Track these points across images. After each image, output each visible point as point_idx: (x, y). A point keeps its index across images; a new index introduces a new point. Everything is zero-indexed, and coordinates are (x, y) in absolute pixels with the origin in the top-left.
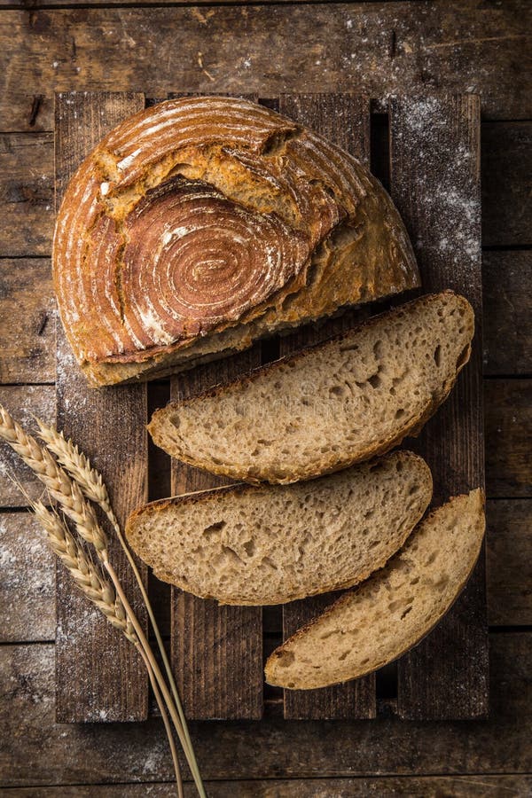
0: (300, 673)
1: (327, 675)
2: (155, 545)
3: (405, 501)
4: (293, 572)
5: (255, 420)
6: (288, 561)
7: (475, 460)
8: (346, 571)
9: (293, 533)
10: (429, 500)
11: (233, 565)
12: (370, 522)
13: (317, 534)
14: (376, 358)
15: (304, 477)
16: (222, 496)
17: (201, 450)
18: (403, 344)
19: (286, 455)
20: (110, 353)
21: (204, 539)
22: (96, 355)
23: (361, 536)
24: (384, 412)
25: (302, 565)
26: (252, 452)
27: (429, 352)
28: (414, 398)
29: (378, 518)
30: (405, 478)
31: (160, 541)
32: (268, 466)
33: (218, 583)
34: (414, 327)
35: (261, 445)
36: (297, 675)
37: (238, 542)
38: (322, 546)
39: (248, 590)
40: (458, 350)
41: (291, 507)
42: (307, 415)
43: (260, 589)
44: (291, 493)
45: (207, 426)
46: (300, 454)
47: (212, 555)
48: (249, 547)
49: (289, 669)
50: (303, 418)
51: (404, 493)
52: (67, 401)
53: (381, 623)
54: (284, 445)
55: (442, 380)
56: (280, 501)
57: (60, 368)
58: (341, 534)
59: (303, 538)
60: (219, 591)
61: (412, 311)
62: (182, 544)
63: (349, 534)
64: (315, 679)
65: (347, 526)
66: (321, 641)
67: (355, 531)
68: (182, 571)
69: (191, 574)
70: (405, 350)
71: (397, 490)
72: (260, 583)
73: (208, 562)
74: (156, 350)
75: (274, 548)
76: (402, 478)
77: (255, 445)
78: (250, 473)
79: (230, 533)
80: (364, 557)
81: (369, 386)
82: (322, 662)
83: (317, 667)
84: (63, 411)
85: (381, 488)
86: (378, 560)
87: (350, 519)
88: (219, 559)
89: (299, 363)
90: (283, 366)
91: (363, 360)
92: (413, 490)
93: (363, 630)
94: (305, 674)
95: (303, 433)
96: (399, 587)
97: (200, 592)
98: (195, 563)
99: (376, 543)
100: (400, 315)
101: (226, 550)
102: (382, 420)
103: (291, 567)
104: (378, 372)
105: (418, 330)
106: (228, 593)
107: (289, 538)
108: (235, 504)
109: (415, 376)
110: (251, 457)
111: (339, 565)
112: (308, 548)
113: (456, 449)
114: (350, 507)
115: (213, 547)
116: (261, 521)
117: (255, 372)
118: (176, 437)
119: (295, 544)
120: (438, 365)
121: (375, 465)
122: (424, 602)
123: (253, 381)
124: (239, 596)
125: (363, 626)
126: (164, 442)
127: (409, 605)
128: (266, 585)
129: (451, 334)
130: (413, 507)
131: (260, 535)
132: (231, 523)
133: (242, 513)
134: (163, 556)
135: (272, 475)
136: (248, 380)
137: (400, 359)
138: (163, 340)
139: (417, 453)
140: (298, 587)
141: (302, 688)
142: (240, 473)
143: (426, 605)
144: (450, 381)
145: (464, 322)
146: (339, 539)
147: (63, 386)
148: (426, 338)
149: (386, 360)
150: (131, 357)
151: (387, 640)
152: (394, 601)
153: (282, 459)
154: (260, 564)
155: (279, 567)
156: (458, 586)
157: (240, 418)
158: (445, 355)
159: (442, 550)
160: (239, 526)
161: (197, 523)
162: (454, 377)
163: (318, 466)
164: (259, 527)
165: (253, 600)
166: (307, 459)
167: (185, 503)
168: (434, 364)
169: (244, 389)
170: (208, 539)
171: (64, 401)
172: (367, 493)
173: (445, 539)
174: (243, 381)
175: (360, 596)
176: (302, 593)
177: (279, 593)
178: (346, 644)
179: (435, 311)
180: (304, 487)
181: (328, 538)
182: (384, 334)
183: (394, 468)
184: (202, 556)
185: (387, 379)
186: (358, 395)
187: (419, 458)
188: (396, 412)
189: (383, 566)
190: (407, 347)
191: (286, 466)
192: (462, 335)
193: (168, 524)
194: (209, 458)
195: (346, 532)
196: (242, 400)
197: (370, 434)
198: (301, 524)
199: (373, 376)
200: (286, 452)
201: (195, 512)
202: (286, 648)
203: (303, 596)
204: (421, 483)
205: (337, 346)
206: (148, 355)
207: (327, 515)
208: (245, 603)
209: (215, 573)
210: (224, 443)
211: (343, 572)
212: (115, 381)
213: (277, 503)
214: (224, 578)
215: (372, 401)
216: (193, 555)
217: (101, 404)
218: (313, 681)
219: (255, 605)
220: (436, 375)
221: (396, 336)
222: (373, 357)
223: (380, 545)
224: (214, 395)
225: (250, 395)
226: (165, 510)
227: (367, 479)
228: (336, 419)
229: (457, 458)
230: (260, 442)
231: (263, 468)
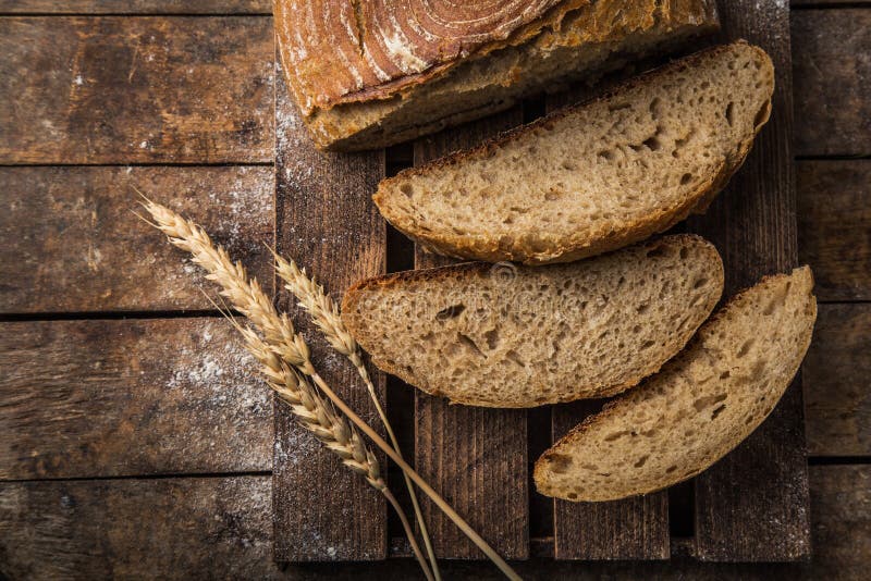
0: (584, 481)
1: (622, 484)
2: (376, 327)
3: (688, 295)
4: (544, 371)
5: (506, 187)
6: (538, 357)
7: (786, 244)
8: (611, 374)
9: (547, 324)
10: (719, 296)
11: (471, 356)
12: (644, 318)
13: (577, 327)
14: (654, 118)
15: (568, 250)
16: (462, 274)
17: (439, 220)
18: (686, 102)
19: (547, 223)
20: (346, 92)
21: (437, 324)
22: (327, 97)
23: (630, 333)
24: (667, 177)
25: (556, 364)
26: (503, 220)
27: (719, 109)
28: (704, 160)
29: (653, 313)
30: (690, 267)
31: (383, 323)
32: (525, 234)
33: (450, 378)
34: (700, 82)
35: (514, 212)
36: (580, 484)
37: (479, 330)
38: (583, 342)
39: (488, 388)
40: (755, 107)
41: (547, 293)
42: (570, 181)
43: (503, 388)
44: (548, 275)
45: (448, 194)
46: (564, 222)
47: (445, 344)
48: (492, 337)
49: (568, 476)
50: (567, 182)
51: (687, 285)
52: (288, 171)
53: (685, 423)
54: (543, 213)
55: (736, 142)
56: (534, 286)
57: (279, 132)
58: (607, 328)
59: (559, 331)
60: (452, 387)
61: (696, 64)
62: (409, 328)
63: (617, 330)
64: (606, 489)
65: (613, 320)
66: (608, 443)
67: (624, 327)
68: (407, 359)
69: (418, 364)
70: (689, 108)
71: (680, 281)
72: (502, 381)
73: (440, 351)
74: (403, 82)
75: (523, 340)
76: (687, 267)
77: (506, 213)
78: (501, 244)
79: (470, 319)
80: (634, 359)
81: (647, 150)
82: (612, 469)
83: (607, 475)
84: (283, 183)
85: (660, 277)
86: (652, 364)
87: (619, 311)
88: (453, 349)
89: (558, 125)
90: (538, 129)
91: (637, 120)
92: (699, 283)
93: (663, 431)
94: (590, 483)
95: (566, 200)
96: (706, 381)
97: (427, 386)
98: (424, 351)
99: (649, 344)
100: (682, 69)
101: (464, 339)
102: (665, 186)
103: (543, 365)
104: (657, 133)
105: (704, 85)
106: (464, 389)
107: (542, 330)
108: (478, 285)
109: (704, 136)
110: (503, 225)
111: (601, 367)
112: (565, 343)
113: (762, 232)
114: (619, 297)
115: (447, 334)
116: (508, 306)
117: (504, 136)
118: (408, 207)
119: (549, 338)
120: (730, 123)
121: (654, 248)
122: (741, 400)
123: (502, 146)
124: (476, 395)
125: (662, 427)
126: (394, 212)
127: (719, 404)
128: (510, 383)
129: (745, 88)
130: (698, 303)
131: (506, 324)
132: (472, 306)
133: (486, 296)
134: (385, 341)
135: (528, 247)
136: (495, 145)
137: (684, 119)
138: (413, 67)
139: (707, 239)
140: (549, 390)
141: (588, 499)
142: (490, 243)
143: (744, 404)
144: (746, 141)
145: (761, 76)
146: (603, 335)
147: (284, 152)
148: (715, 94)
149: (667, 119)
150: (373, 93)
151: (697, 445)
152: (699, 398)
153: (542, 227)
154: (503, 358)
155: (528, 365)
156: (786, 382)
157: (487, 185)
158: (739, 113)
159: (759, 338)
160: (481, 311)
161: (429, 305)
162: (752, 137)
163: (587, 234)
164: (504, 314)
165: (492, 401)
166: (573, 227)
167: (417, 279)
168: (726, 123)
169: (491, 155)
170: (442, 324)
171: (285, 172)
172: (642, 282)
173: (762, 325)
174: (489, 147)
175: (650, 391)
176: (553, 397)
177: (526, 394)
178: (643, 447)
179: (726, 64)
180: (565, 269)
181: (590, 333)
182: (662, 90)
183: (678, 254)
184: (433, 344)
185: (667, 141)
186: (633, 158)
187: (708, 245)
188: (681, 177)
189: (656, 371)
190: (691, 105)
191: (547, 234)
192: (759, 90)
193: (392, 303)
194: (450, 229)
195: (613, 327)
196: (489, 166)
197: (651, 200)
198: (557, 315)
199: (650, 139)
200: (545, 220)
201: (428, 290)
202: (559, 451)
203: (555, 401)
204: (710, 275)
205: (605, 104)
206: (394, 89)
207: (590, 306)
208: (483, 404)
209: (447, 365)
210: (469, 212)
211: (608, 374)
212: (350, 131)
213: (530, 288)
214: (458, 372)
215: (650, 165)
216: (422, 342)
217: (329, 176)
218: (603, 492)
219: (495, 406)
220: (729, 135)
221: (677, 92)
222: (649, 116)
223: (653, 346)
224: (453, 163)
225: (498, 161)
226: (391, 286)
227: (643, 265)
228: (607, 184)
229: (764, 242)
230: (513, 209)
231: (518, 237)
